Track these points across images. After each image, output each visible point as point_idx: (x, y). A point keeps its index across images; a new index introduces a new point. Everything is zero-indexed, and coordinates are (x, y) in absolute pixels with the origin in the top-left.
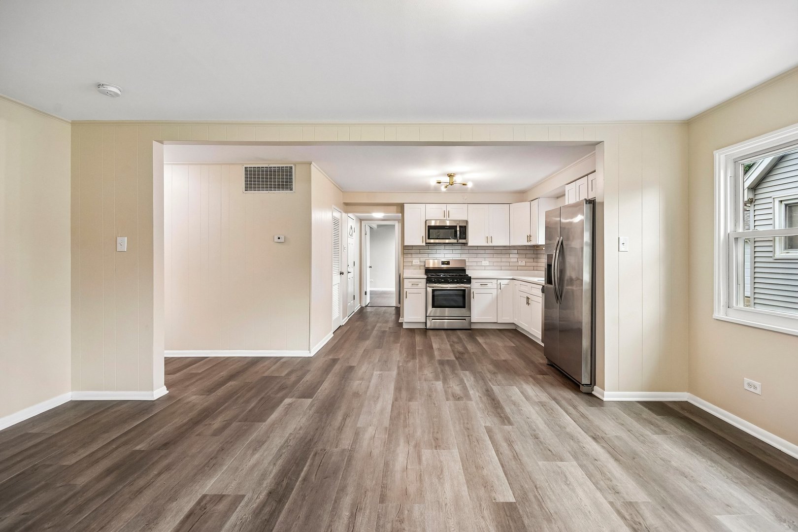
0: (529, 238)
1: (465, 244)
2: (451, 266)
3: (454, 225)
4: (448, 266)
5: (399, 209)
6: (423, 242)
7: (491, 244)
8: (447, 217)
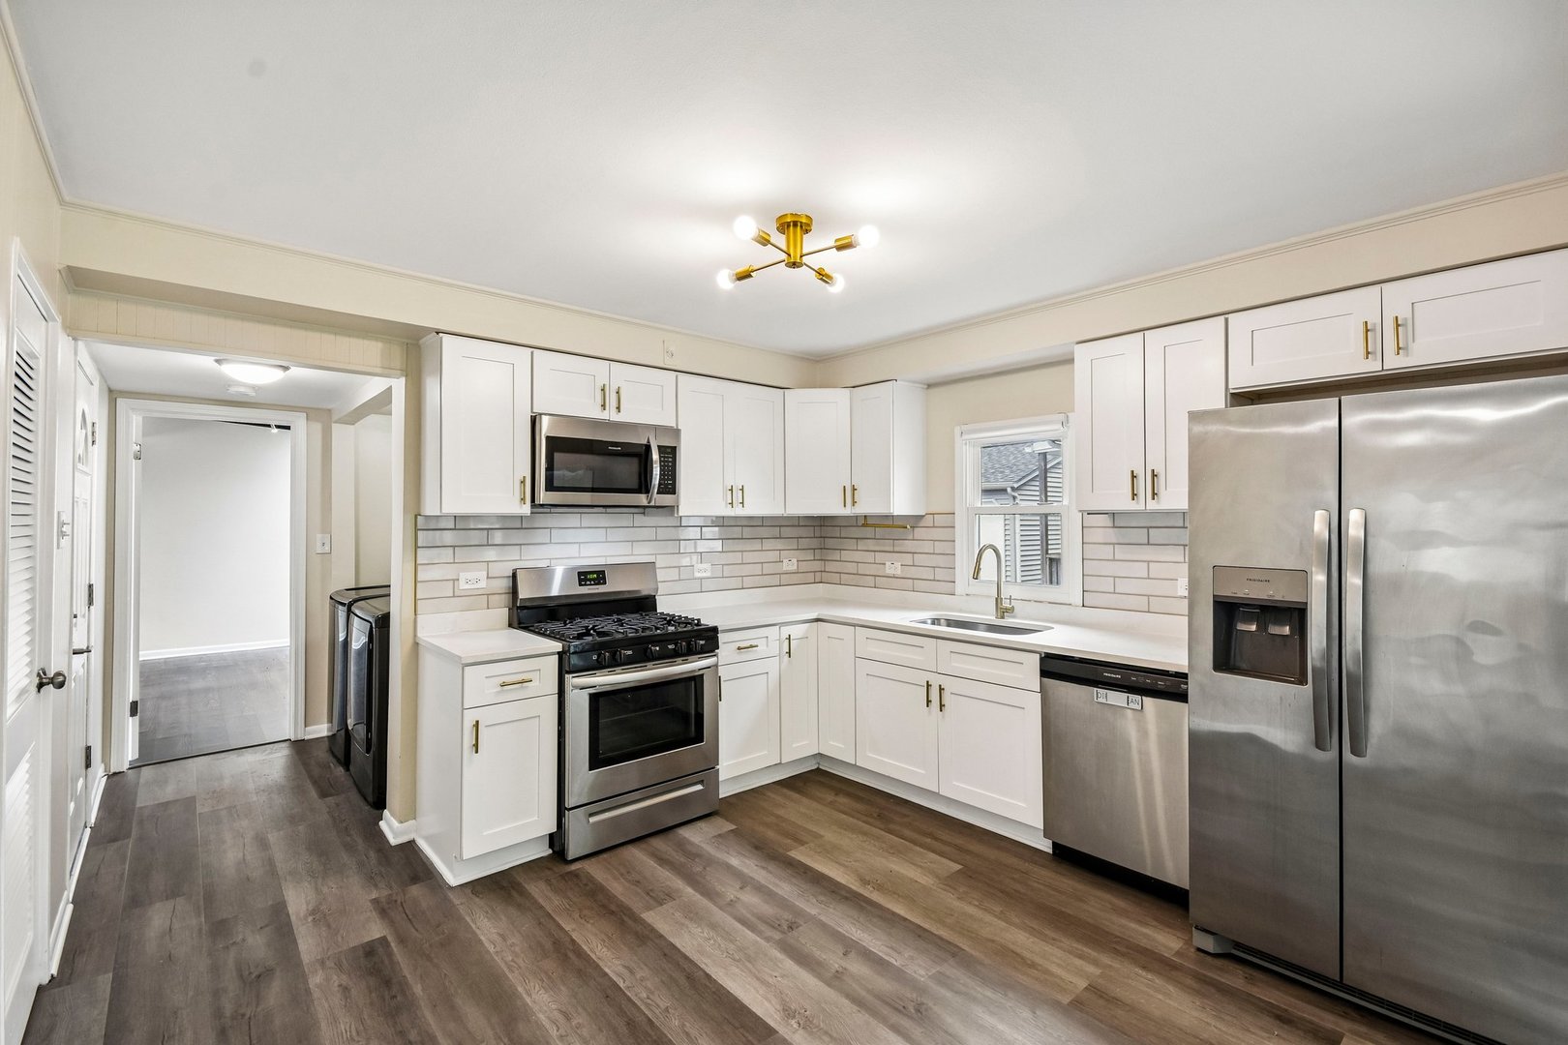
0: (851, 493)
1: (671, 510)
2: (614, 585)
3: (645, 442)
4: (601, 589)
5: (397, 356)
6: (523, 500)
7: (738, 511)
8: (614, 410)
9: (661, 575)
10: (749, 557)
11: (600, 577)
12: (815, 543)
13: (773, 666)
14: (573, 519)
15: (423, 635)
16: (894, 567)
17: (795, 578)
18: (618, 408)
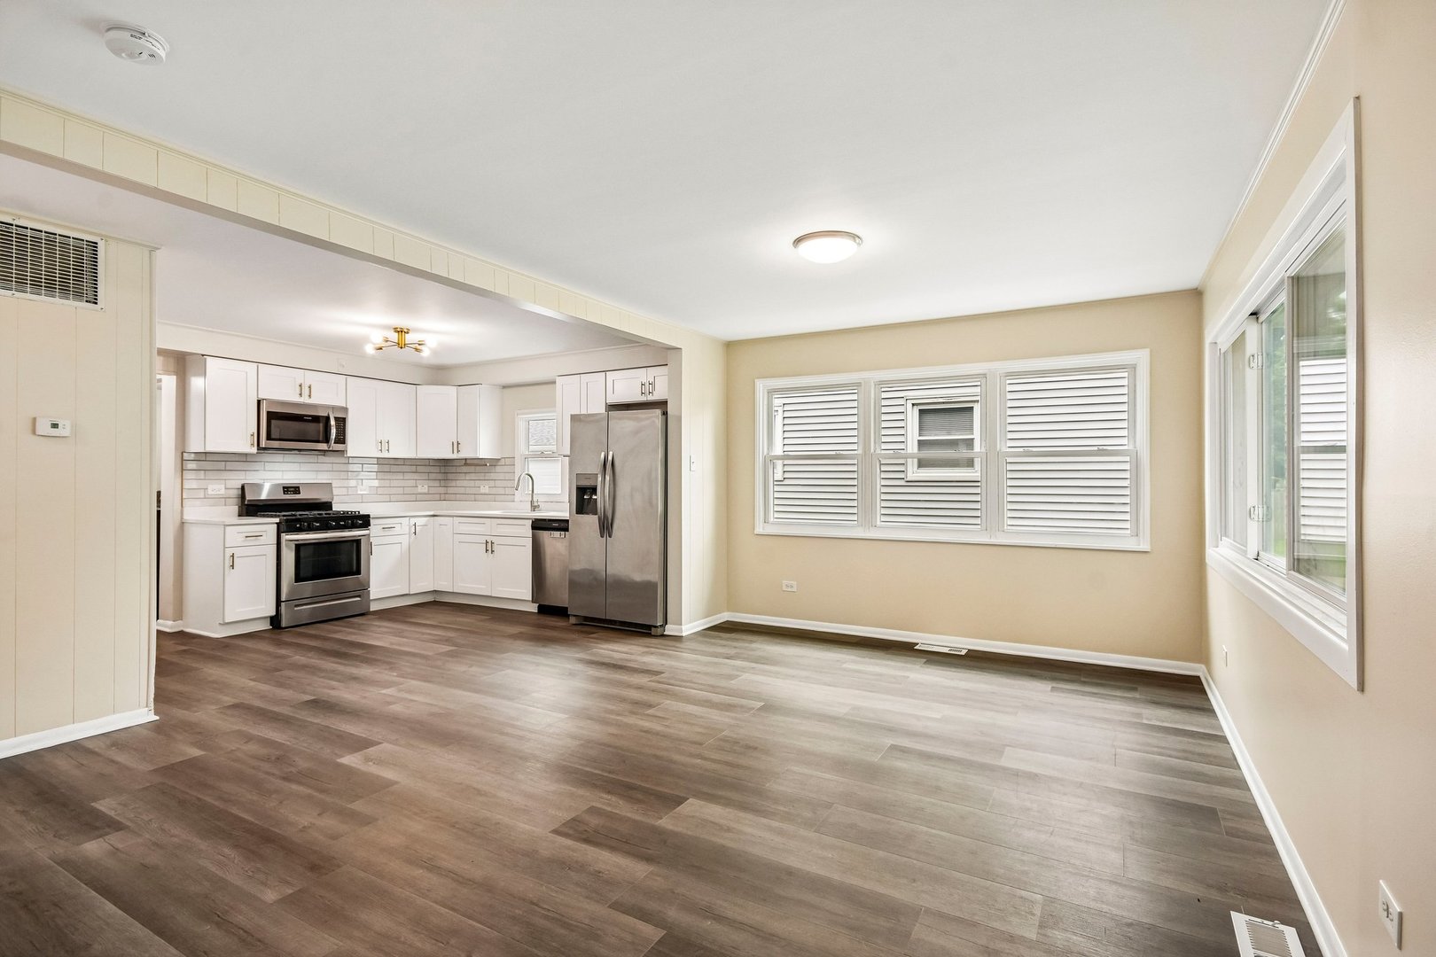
0: (455, 445)
1: (342, 452)
2: (304, 495)
3: (326, 415)
4: (297, 496)
5: (172, 364)
6: (253, 445)
7: (386, 455)
8: (307, 397)
9: (335, 492)
10: (395, 483)
11: (296, 490)
12: (440, 476)
13: (405, 540)
14: (279, 457)
15: (186, 517)
16: (485, 489)
17: (426, 497)
18: (310, 396)
